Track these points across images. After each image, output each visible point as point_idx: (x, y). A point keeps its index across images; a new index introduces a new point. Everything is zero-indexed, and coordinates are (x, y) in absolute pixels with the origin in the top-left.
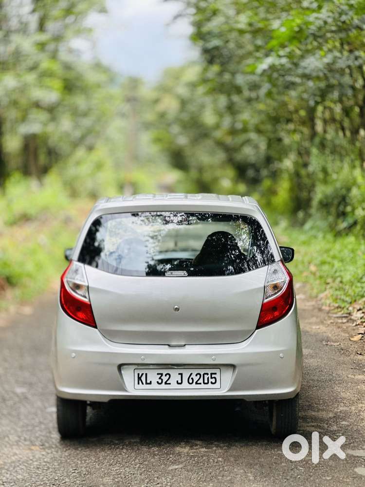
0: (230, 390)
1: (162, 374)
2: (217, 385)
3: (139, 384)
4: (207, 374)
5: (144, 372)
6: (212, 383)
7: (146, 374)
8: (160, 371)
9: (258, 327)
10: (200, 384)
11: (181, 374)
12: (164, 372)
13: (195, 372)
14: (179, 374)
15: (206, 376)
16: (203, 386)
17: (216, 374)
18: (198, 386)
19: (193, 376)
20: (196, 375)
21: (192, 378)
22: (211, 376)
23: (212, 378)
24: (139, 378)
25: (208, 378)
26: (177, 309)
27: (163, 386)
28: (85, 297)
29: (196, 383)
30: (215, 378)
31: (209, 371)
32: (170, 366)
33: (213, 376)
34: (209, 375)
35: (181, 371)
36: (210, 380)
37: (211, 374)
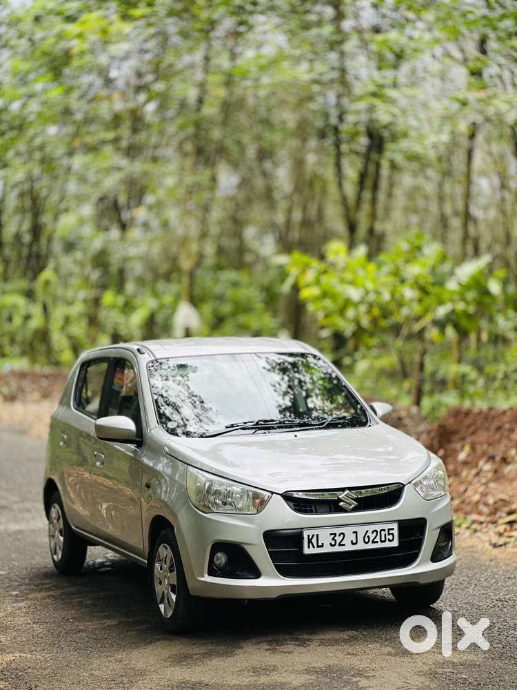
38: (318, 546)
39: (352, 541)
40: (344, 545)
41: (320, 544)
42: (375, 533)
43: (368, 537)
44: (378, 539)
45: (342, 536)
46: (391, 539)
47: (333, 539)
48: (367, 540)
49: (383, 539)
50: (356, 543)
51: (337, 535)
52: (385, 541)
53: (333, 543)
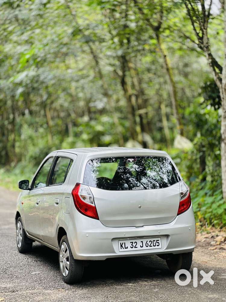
0: (166, 249)
1: (133, 243)
2: (160, 247)
3: (121, 248)
4: (155, 241)
5: (124, 242)
6: (157, 245)
7: (125, 243)
8: (132, 241)
9: (178, 214)
10: (152, 246)
11: (142, 242)
12: (134, 241)
13: (149, 240)
14: (141, 242)
15: (154, 242)
16: (153, 247)
17: (159, 240)
18: (151, 248)
19: (148, 242)
20: (150, 242)
21: (148, 244)
22: (157, 242)
23: (157, 243)
24: (121, 246)
25: (155, 243)
26: (140, 207)
27: (134, 249)
28: (92, 203)
29: (150, 246)
30: (158, 243)
31: (156, 239)
32: (136, 238)
33: (158, 242)
34: (156, 242)
35: (142, 240)
36: (156, 244)
37: (157, 241)
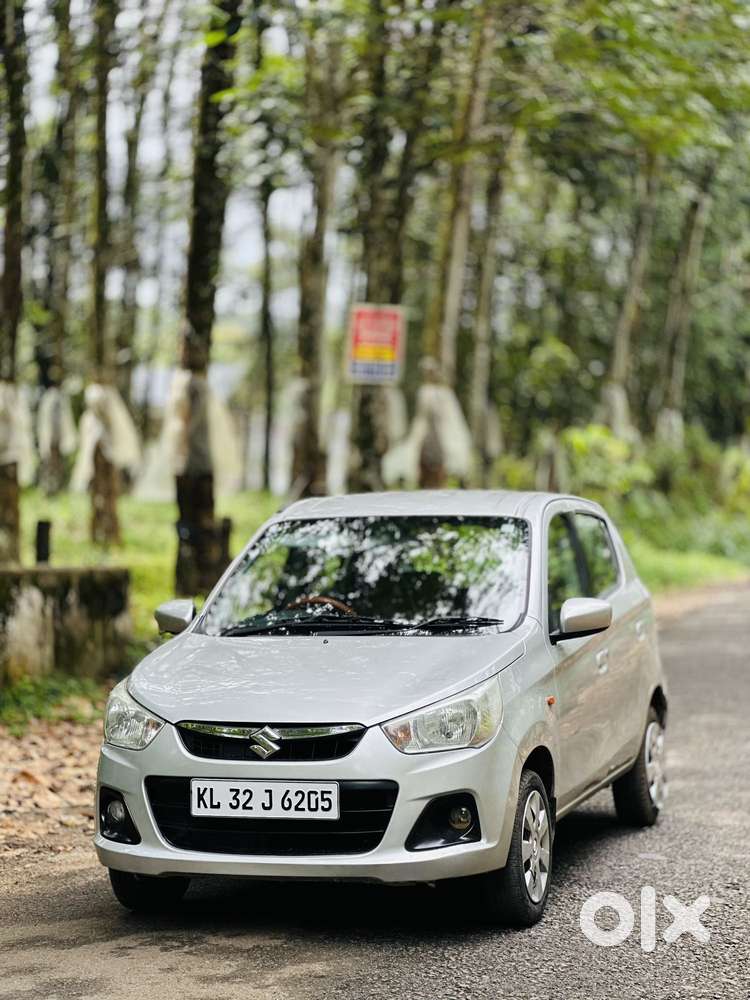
38: (212, 806)
39: (263, 804)
40: (251, 808)
41: (215, 803)
42: (300, 795)
43: (289, 800)
44: (304, 805)
45: (248, 794)
46: (326, 807)
47: (235, 798)
48: (287, 805)
49: (313, 806)
50: (270, 808)
51: (241, 792)
52: (316, 810)
53: (234, 803)
